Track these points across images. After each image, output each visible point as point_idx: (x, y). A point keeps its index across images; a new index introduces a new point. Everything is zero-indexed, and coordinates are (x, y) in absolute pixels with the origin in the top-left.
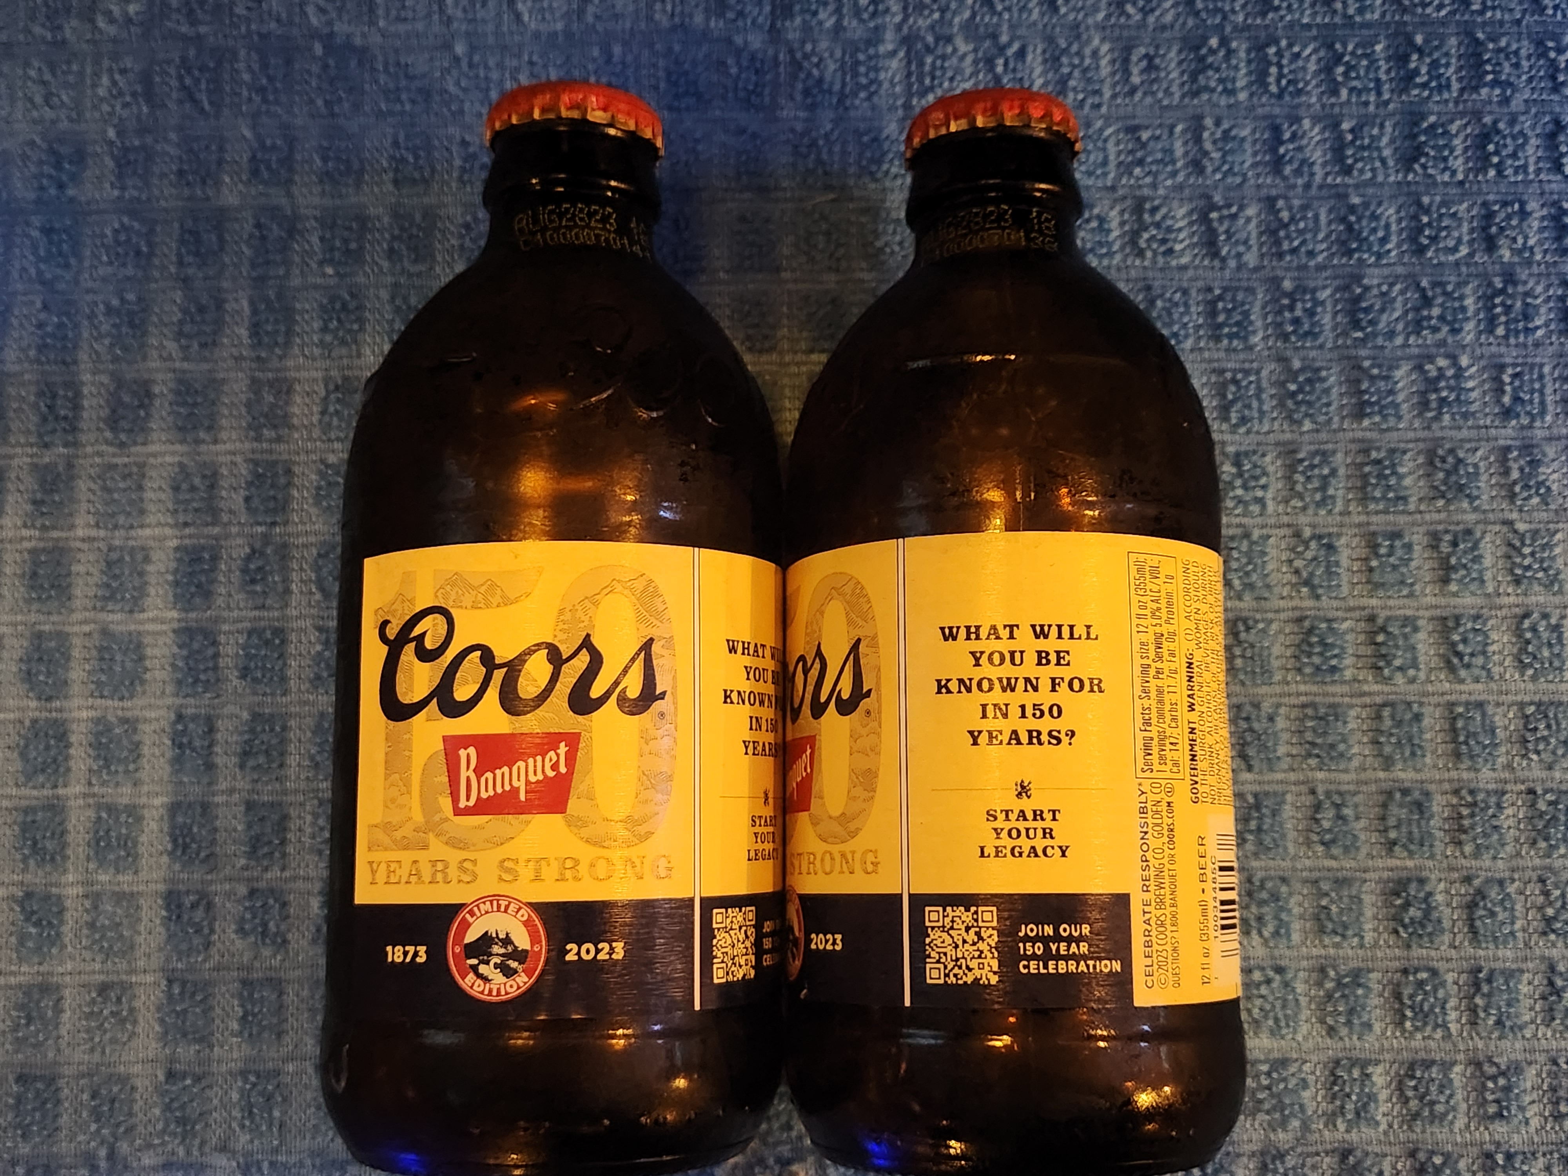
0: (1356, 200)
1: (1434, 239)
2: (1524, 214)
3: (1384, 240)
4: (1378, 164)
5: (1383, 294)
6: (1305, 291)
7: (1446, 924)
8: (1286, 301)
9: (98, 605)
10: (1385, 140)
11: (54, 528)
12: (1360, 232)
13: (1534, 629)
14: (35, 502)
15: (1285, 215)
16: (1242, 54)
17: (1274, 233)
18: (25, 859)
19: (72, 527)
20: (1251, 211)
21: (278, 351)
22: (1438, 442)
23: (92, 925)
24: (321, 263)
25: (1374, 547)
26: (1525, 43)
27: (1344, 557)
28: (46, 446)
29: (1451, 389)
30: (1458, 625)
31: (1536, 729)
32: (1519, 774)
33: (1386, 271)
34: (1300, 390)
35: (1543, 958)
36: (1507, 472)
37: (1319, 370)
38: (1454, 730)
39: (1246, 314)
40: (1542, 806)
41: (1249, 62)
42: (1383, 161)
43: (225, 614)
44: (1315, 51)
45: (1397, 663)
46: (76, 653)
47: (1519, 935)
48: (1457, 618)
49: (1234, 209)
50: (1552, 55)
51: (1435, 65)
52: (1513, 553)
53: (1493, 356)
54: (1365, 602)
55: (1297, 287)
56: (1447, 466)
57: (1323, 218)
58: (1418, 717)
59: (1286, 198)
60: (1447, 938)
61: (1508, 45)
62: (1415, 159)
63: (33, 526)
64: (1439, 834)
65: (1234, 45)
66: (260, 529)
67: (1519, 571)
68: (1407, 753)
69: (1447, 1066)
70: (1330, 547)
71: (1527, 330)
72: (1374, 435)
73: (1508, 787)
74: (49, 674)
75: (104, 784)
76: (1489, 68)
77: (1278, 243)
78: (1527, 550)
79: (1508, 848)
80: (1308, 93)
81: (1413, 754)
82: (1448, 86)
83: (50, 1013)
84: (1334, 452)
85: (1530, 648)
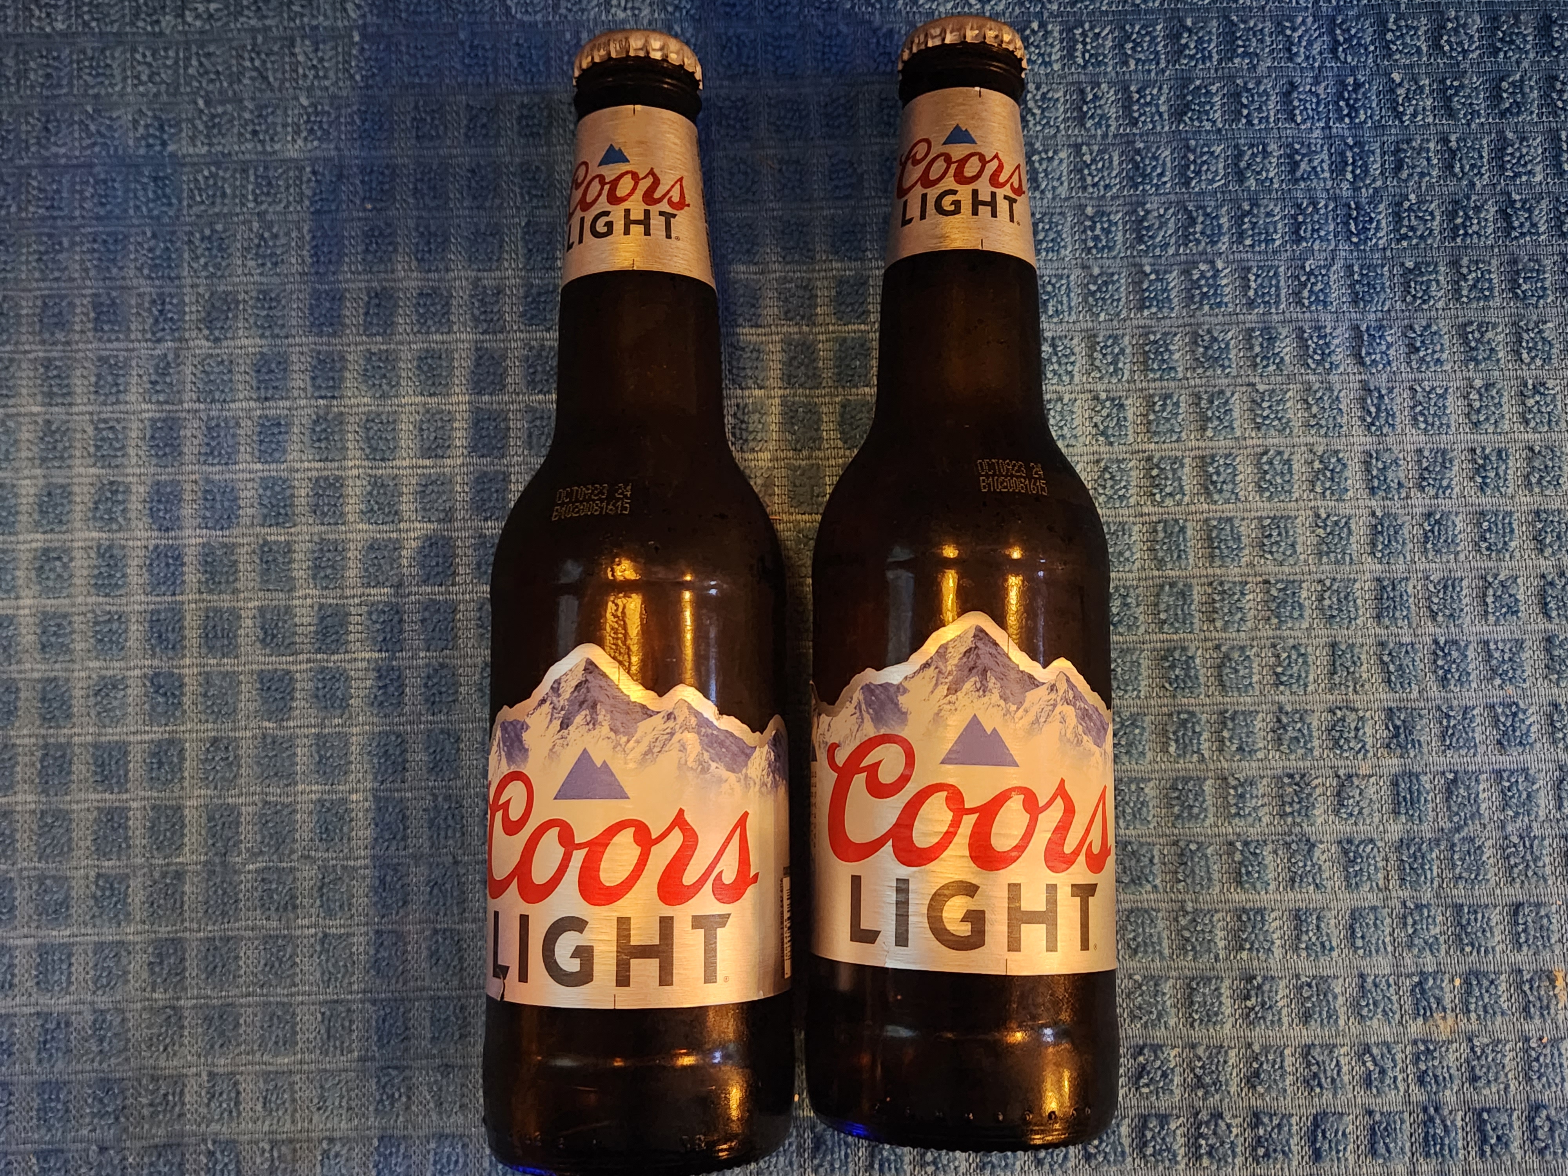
0: (1142, 145)
1: (1198, 173)
2: (1266, 154)
3: (1161, 175)
4: (1157, 118)
5: (1161, 216)
6: (1103, 214)
7: (1202, 680)
8: (1088, 223)
9: (202, 459)
10: (1163, 99)
11: (166, 402)
12: (1145, 170)
13: (1270, 463)
14: (151, 382)
15: (1087, 158)
16: (1056, 34)
17: (1080, 171)
18: (153, 648)
19: (181, 402)
20: (1063, 155)
21: (332, 268)
22: (1200, 325)
23: (205, 695)
24: (363, 200)
25: (1151, 405)
26: (1268, 24)
27: (1130, 414)
28: (159, 341)
29: (1210, 286)
30: (1213, 461)
31: (1270, 535)
32: (1258, 568)
33: (1163, 199)
34: (1099, 289)
35: (1273, 703)
36: (1251, 348)
37: (1113, 274)
38: (1210, 539)
39: (1059, 233)
40: (1274, 592)
41: (1061, 41)
42: (1161, 115)
43: (297, 465)
44: (1111, 32)
45: (1168, 490)
46: (187, 496)
47: (1256, 686)
48: (1213, 457)
49: (1050, 154)
50: (1288, 32)
51: (1200, 41)
52: (1255, 406)
53: (1242, 260)
54: (1146, 446)
55: (1097, 212)
56: (1206, 344)
57: (1116, 158)
58: (1183, 530)
59: (1088, 145)
60: (1203, 689)
61: (1255, 25)
62: (1186, 114)
63: (150, 401)
64: (1197, 615)
65: (1050, 27)
66: (322, 402)
67: (1259, 420)
68: (1175, 556)
69: (1201, 781)
70: (1121, 406)
71: (1267, 241)
72: (1153, 322)
73: (1250, 579)
74: (166, 511)
75: (211, 592)
76: (1240, 43)
77: (1083, 179)
78: (1265, 405)
79: (1249, 624)
80: (1106, 64)
81: (1179, 557)
82: (1210, 57)
83: (175, 760)
84: (1124, 335)
85: (1268, 477)
